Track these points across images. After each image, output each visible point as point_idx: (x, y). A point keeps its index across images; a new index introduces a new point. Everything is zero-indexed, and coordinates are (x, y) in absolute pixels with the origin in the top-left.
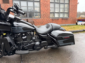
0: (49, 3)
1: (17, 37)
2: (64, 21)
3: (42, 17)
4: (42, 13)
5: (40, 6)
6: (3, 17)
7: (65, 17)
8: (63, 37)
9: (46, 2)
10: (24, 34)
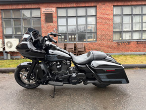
0: (111, 16)
1: (52, 66)
2: (141, 45)
3: (99, 39)
4: (99, 33)
5: (96, 23)
6: (39, 45)
7: (143, 38)
8: (105, 69)
9: (106, 16)
10: (58, 63)
